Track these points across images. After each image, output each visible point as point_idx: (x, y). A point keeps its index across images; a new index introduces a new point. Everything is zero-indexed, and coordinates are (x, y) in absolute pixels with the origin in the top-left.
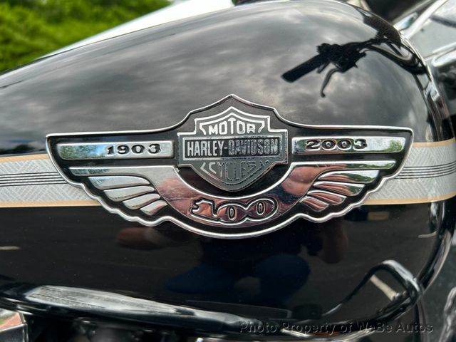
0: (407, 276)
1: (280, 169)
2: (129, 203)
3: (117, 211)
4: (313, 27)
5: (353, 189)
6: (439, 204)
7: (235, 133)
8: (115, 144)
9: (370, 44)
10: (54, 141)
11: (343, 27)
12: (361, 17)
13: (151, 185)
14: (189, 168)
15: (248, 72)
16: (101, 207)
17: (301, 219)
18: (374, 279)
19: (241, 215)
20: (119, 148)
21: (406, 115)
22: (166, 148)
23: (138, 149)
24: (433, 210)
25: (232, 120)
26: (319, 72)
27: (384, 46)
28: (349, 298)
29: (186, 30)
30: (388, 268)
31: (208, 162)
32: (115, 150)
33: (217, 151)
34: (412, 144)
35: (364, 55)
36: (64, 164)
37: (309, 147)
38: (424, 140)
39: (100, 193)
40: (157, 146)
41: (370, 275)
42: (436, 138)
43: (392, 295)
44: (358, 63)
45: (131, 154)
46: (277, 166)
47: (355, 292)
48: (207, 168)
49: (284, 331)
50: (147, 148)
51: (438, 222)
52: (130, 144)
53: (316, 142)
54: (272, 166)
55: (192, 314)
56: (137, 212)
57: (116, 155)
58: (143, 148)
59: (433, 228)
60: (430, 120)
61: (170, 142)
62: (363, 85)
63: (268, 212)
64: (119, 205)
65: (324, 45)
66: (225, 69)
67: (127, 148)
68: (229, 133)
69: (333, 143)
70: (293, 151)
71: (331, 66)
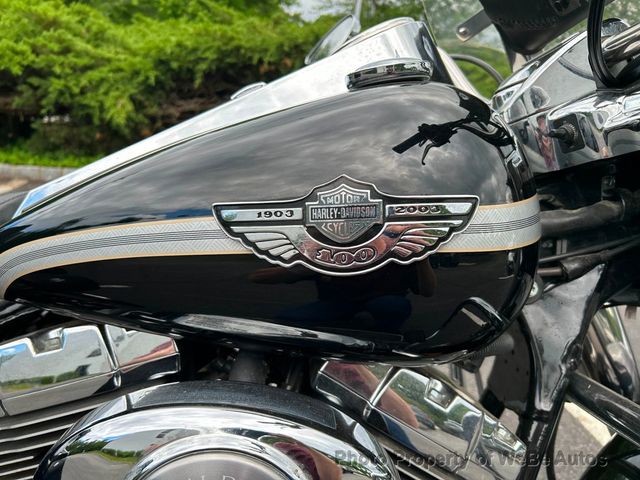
0: (490, 309)
1: (377, 228)
2: (272, 252)
3: (264, 257)
4: (419, 109)
5: (430, 241)
6: (516, 251)
7: (345, 202)
8: (263, 211)
9: (460, 124)
10: (218, 209)
11: (444, 109)
12: (459, 101)
13: (287, 239)
14: (313, 227)
15: (371, 143)
16: (254, 254)
17: (392, 262)
18: (464, 310)
19: (351, 260)
20: (265, 213)
21: (490, 178)
22: (298, 213)
23: (279, 214)
24: (511, 257)
25: (343, 194)
26: (420, 146)
27: (473, 125)
28: (444, 325)
29: (314, 114)
30: (474, 303)
31: (327, 223)
32: (263, 214)
33: (333, 215)
34: (478, 207)
35: (456, 132)
36: (227, 224)
37: (398, 212)
38: (504, 201)
39: (252, 244)
40: (292, 212)
41: (460, 308)
42: (515, 199)
43: (481, 323)
44: (450, 139)
45: (274, 218)
46: (376, 225)
47: (449, 320)
48: (326, 227)
49: (394, 351)
50: (284, 213)
51: (515, 267)
52: (273, 210)
53: (403, 208)
54: (372, 224)
55: (316, 336)
56: (278, 257)
57: (263, 218)
58: (281, 213)
59: (510, 272)
60: (509, 183)
61: (301, 209)
62: (455, 153)
63: (370, 257)
64: (266, 252)
65: (424, 125)
66: (353, 141)
67: (270, 214)
68: (341, 203)
69: (415, 208)
70: (387, 214)
71: (429, 142)
